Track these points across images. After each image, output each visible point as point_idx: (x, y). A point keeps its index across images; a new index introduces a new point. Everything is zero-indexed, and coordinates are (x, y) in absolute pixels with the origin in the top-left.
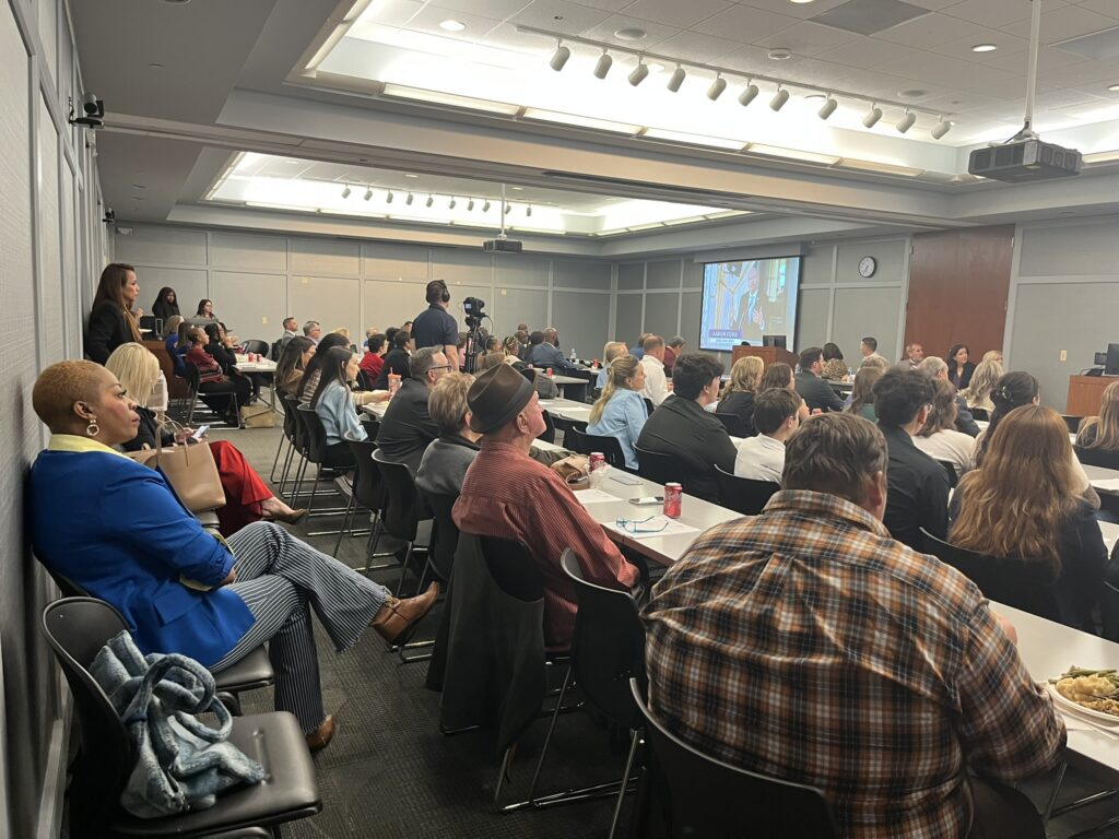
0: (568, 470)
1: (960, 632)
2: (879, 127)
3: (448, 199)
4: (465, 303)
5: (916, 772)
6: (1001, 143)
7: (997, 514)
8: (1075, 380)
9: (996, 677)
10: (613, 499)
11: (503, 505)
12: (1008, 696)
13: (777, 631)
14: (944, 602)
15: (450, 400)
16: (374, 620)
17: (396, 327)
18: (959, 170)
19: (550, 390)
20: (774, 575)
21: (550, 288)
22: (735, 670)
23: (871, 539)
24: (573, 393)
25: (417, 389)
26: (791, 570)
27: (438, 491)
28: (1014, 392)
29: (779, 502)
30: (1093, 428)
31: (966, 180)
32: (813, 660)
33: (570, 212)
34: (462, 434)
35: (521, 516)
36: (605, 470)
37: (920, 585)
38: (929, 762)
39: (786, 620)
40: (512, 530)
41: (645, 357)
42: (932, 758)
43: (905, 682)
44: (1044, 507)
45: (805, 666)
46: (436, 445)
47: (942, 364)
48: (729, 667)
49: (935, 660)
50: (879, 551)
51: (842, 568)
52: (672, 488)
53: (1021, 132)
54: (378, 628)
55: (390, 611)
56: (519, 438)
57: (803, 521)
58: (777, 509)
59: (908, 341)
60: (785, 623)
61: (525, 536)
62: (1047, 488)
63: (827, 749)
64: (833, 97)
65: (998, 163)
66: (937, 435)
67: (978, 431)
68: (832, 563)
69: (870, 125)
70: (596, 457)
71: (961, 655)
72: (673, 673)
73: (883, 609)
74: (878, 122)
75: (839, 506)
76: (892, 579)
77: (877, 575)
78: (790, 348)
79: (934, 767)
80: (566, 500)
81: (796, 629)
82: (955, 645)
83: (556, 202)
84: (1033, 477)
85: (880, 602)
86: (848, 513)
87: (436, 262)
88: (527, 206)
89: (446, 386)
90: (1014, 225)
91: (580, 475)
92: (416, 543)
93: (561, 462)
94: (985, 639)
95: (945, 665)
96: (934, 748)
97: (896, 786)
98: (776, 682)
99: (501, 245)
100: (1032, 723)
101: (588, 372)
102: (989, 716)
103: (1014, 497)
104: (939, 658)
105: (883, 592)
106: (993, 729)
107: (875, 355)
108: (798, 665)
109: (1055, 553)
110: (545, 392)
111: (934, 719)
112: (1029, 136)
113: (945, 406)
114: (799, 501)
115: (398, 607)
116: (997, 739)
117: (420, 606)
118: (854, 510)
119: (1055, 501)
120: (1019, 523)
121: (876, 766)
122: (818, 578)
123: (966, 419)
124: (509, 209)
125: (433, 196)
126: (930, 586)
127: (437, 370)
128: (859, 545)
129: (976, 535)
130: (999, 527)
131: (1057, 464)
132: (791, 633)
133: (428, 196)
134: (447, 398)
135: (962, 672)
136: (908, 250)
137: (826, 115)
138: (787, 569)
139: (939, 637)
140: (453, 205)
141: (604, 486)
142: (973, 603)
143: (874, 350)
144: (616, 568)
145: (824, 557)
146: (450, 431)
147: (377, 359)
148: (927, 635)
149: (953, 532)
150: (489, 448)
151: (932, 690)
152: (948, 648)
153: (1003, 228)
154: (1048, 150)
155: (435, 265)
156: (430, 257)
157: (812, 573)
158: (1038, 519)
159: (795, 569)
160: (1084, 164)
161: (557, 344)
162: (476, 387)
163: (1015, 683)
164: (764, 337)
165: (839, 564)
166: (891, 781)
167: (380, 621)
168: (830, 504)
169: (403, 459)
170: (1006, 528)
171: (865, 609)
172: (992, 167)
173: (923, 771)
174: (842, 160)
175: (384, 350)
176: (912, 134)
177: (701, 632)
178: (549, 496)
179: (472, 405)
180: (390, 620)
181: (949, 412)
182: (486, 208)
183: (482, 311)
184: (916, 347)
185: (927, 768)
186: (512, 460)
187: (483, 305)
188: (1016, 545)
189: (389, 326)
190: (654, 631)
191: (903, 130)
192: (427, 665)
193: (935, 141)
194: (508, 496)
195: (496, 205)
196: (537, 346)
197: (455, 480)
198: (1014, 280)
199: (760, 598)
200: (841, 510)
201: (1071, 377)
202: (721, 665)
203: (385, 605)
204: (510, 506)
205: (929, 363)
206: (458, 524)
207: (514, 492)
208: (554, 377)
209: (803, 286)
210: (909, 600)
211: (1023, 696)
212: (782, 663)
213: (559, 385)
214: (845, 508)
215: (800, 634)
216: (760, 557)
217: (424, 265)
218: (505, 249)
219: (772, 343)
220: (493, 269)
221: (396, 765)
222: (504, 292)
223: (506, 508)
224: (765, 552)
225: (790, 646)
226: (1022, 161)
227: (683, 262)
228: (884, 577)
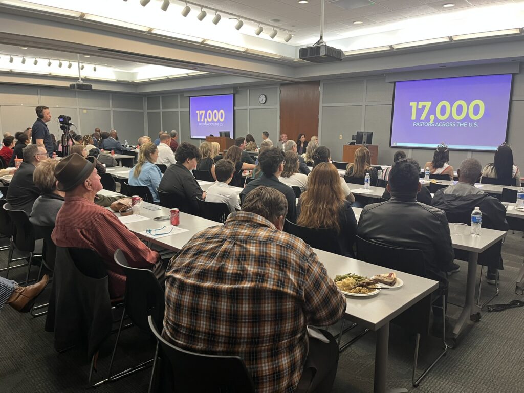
0: (120, 206)
1: (304, 265)
2: (262, 35)
3: (47, 61)
4: (59, 118)
5: (285, 330)
6: (311, 45)
7: (315, 210)
8: (345, 147)
9: (318, 283)
10: (145, 219)
11: (79, 231)
12: (323, 290)
13: (226, 273)
14: (298, 252)
15: (46, 175)
16: (8, 300)
17: (21, 131)
18: (295, 56)
19: (112, 163)
20: (226, 248)
21: (111, 109)
22: (206, 294)
23: (268, 230)
24: (127, 163)
25: (28, 168)
26: (234, 246)
27: (43, 224)
28: (321, 156)
29: (231, 218)
30: (352, 168)
31: (300, 62)
32: (242, 285)
33: (117, 69)
34: (55, 193)
35: (90, 234)
36: (141, 204)
37: (289, 247)
38: (290, 324)
39: (231, 267)
40: (86, 243)
41: (160, 144)
42: (291, 322)
43: (282, 289)
44: (332, 204)
45: (238, 289)
46: (40, 200)
47: (294, 143)
48: (203, 294)
49: (294, 278)
50: (271, 234)
51: (256, 243)
52: (174, 211)
53: (319, 41)
54: (11, 304)
55: (18, 294)
56: (87, 193)
57: (240, 225)
58: (230, 221)
59: (281, 133)
60: (230, 269)
61: (94, 245)
62: (333, 196)
63: (247, 325)
64: (241, 19)
65: (311, 54)
66: (292, 176)
67: (309, 172)
68: (252, 241)
69: (258, 34)
70: (135, 198)
71: (304, 275)
72: (177, 299)
73: (273, 258)
74: (262, 33)
75: (256, 218)
76: (277, 245)
77: (271, 244)
78: (232, 137)
79: (292, 327)
80: (115, 224)
81: (235, 271)
82: (302, 271)
83: (110, 64)
84: (327, 192)
85: (272, 255)
86: (259, 220)
87: (43, 95)
88: (94, 66)
89: (43, 167)
90: (320, 81)
91: (127, 208)
92: (34, 252)
93: (116, 202)
94: (314, 267)
95: (298, 280)
96: (292, 318)
97: (276, 337)
98: (224, 298)
99: (80, 86)
100: (334, 301)
101: (134, 152)
102: (317, 299)
103: (320, 202)
104: (296, 277)
105: (273, 251)
106: (319, 305)
107: (268, 140)
108: (235, 288)
109: (337, 224)
110: (109, 164)
111: (292, 305)
112: (322, 43)
113: (294, 163)
114: (239, 217)
115: (23, 291)
116: (321, 310)
117: (37, 289)
118: (262, 219)
119: (336, 202)
120: (323, 212)
121: (267, 329)
122: (246, 248)
123: (305, 167)
124: (83, 68)
125: (37, 59)
126: (293, 246)
127: (41, 155)
128: (263, 233)
129: (307, 220)
130: (316, 215)
131: (336, 186)
132: (232, 273)
133: (34, 59)
134: (44, 174)
135: (305, 283)
136: (279, 92)
137: (238, 28)
138: (232, 246)
139: (296, 268)
140: (50, 64)
141: (141, 212)
142: (309, 253)
143: (268, 137)
144: (146, 255)
145: (248, 240)
146: (48, 192)
147: (10, 150)
148: (291, 268)
149: (299, 220)
150: (69, 200)
151: (293, 291)
152: (300, 273)
153: (315, 82)
154: (330, 50)
155: (43, 97)
156: (39, 92)
157: (243, 246)
158: (330, 210)
159: (236, 245)
160: (345, 55)
161: (117, 138)
162: (59, 166)
163: (326, 285)
164: (220, 132)
165: (255, 241)
166: (274, 335)
167: (12, 300)
168: (252, 217)
169: (23, 207)
170: (318, 216)
171: (265, 259)
172: (308, 56)
173: (288, 329)
174: (247, 50)
175: (14, 144)
176: (276, 39)
177: (191, 279)
178: (106, 223)
179: (58, 177)
180: (18, 299)
181: (295, 166)
182: (70, 66)
183: (70, 122)
184: (284, 135)
185: (289, 327)
186: (83, 205)
187: (70, 119)
188: (323, 222)
189: (17, 131)
190: (170, 281)
191: (273, 37)
192: (45, 317)
193: (285, 43)
194: (82, 225)
195: (75, 65)
196: (106, 140)
197: (53, 218)
198: (321, 105)
199: (220, 260)
200: (257, 219)
201: (344, 146)
202: (199, 293)
203: (15, 291)
204: (83, 230)
205: (289, 143)
206: (55, 242)
207: (85, 223)
208: (115, 155)
209: (235, 108)
210: (284, 253)
211: (329, 290)
212: (228, 288)
213: (118, 160)
214: (258, 219)
215: (236, 274)
216: (221, 242)
217: (36, 97)
218: (82, 88)
219: (223, 135)
220: (77, 99)
221: (32, 374)
222: (85, 111)
223: (81, 232)
224: (223, 240)
225: (231, 280)
226: (320, 54)
227: (179, 97)
228: (274, 245)
